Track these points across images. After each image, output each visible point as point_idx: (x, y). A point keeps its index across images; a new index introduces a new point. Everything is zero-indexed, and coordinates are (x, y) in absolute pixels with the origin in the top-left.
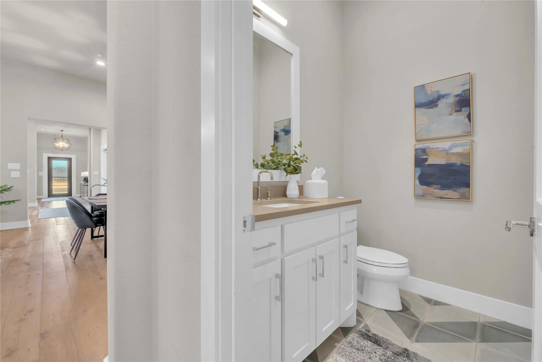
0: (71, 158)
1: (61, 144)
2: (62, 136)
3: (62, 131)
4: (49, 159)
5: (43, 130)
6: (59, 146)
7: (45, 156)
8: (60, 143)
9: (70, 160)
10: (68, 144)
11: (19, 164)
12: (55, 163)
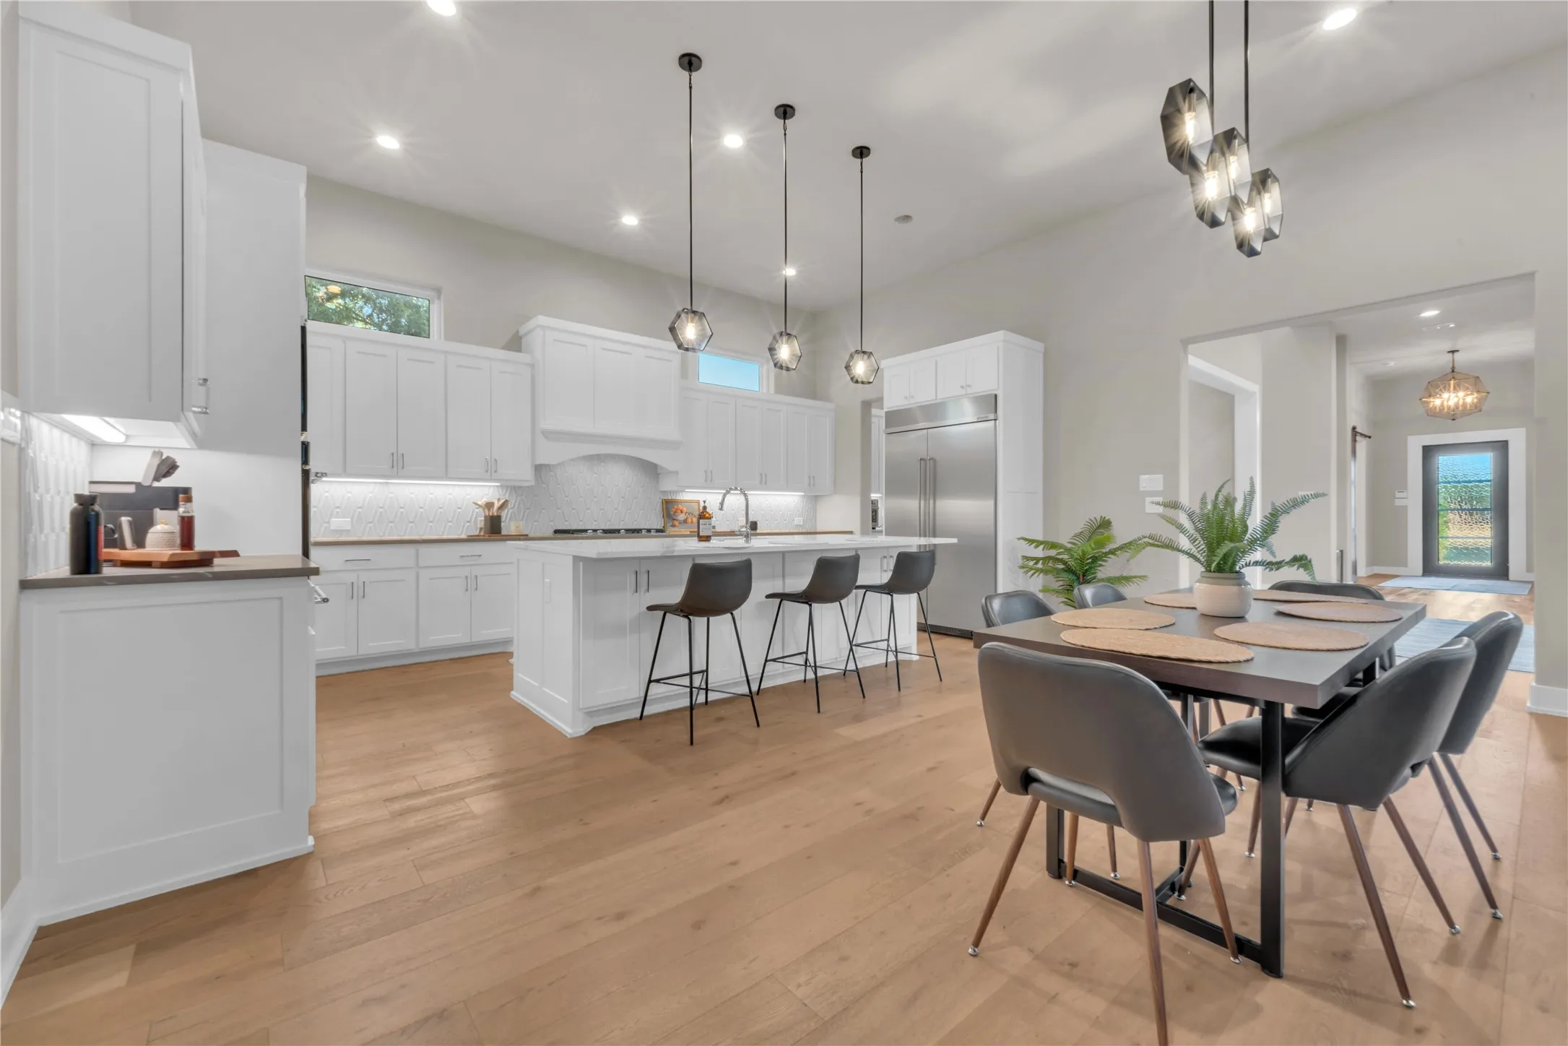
0: (1506, 442)
1: (1451, 398)
2: (1453, 371)
3: (1453, 352)
4: (1428, 452)
5: (1392, 364)
6: (1442, 405)
7: (1414, 447)
8: (1446, 395)
9: (1502, 447)
10: (1476, 395)
11: (1160, 477)
12: (1445, 464)
